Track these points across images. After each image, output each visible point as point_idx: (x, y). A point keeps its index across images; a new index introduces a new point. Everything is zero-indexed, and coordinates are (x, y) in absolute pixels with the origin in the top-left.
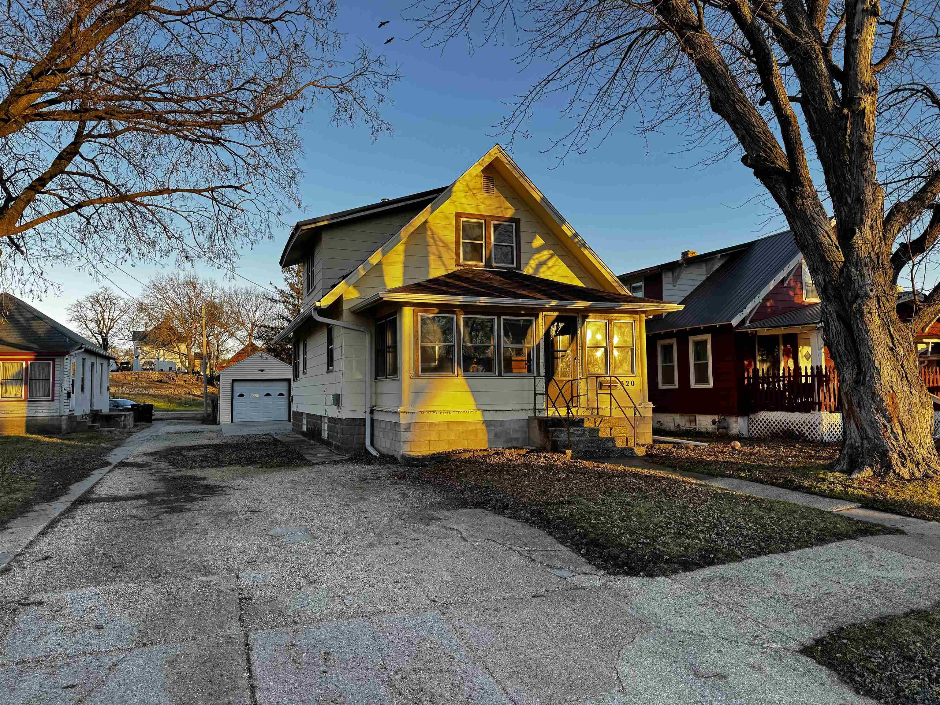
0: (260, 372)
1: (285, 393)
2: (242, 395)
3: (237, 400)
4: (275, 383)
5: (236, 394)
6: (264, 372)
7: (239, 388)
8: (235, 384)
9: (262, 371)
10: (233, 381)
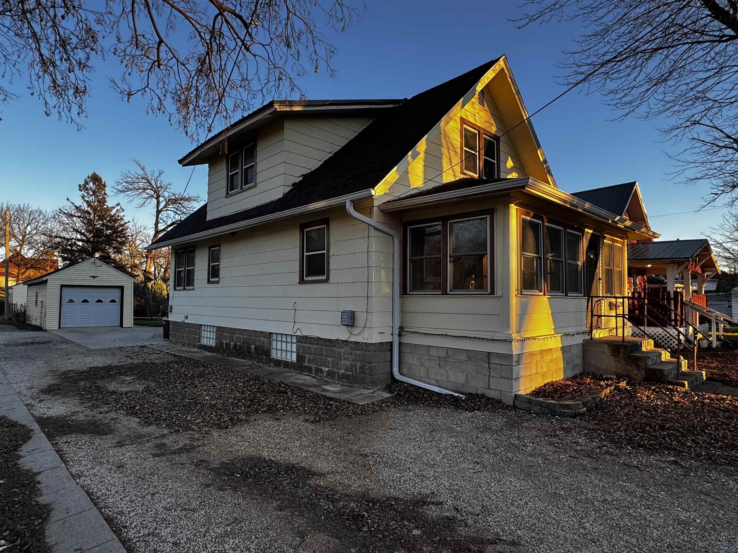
0: (92, 278)
1: (118, 300)
2: (71, 301)
3: (66, 306)
4: (107, 290)
5: (65, 300)
6: (96, 278)
7: (68, 294)
8: (64, 290)
9: (94, 277)
10: (62, 286)
